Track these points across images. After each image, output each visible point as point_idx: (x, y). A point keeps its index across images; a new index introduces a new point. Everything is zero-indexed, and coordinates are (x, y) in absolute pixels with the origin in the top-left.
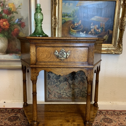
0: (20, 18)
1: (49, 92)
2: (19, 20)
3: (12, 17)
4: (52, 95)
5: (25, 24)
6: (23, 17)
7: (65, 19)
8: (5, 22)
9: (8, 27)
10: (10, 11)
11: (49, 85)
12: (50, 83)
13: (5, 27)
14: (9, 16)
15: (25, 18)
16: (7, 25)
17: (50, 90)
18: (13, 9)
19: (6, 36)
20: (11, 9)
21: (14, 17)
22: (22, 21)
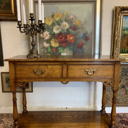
0: (85, 32)
1: (107, 98)
2: (84, 34)
3: (78, 32)
4: (109, 101)
5: (89, 38)
6: (87, 32)
7: (125, 33)
8: (72, 37)
9: (74, 41)
10: (77, 27)
11: (107, 92)
12: (108, 90)
13: (71, 41)
14: (75, 32)
15: (89, 33)
16: (73, 39)
17: (108, 96)
18: (79, 25)
19: (71, 49)
20: (78, 25)
21: (79, 32)
22: (87, 35)
